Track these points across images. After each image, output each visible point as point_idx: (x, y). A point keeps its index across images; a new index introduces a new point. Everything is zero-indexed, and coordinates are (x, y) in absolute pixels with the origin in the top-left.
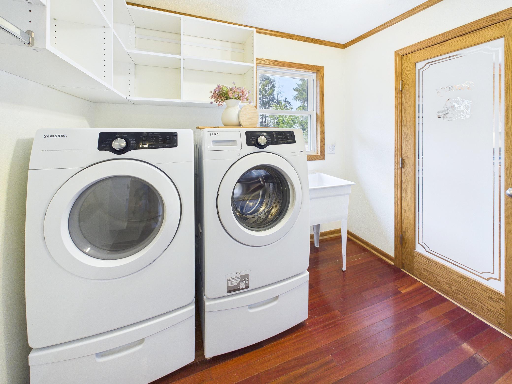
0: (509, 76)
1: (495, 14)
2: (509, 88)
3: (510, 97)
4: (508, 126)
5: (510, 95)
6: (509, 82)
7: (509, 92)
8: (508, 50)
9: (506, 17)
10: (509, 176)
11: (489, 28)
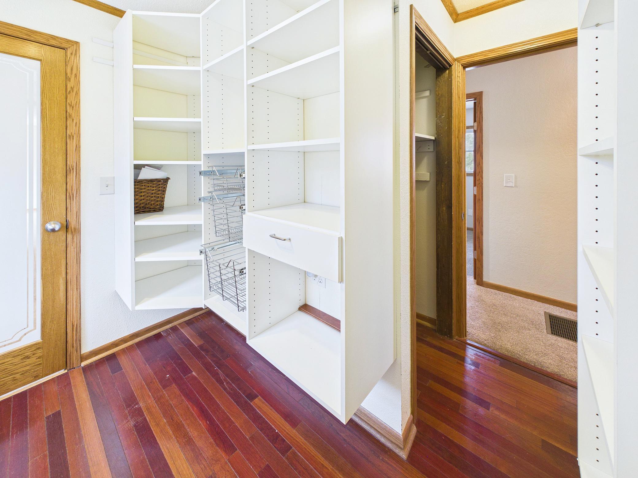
0: (46, 105)
1: (32, 30)
2: (46, 117)
3: (47, 127)
4: (45, 158)
5: (47, 126)
6: (46, 111)
7: (46, 122)
8: (44, 77)
9: (44, 41)
10: (46, 210)
11: (22, 41)
